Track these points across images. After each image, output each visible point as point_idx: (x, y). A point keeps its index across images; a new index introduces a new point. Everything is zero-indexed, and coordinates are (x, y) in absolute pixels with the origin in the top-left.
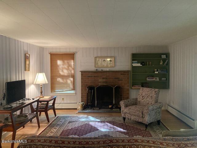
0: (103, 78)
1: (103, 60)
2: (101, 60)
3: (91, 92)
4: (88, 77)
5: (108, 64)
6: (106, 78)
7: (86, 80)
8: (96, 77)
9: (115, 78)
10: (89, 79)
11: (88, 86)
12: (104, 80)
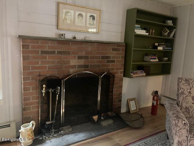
0: (80, 58)
1: (77, 13)
2: (72, 12)
3: (54, 94)
4: (43, 52)
5: (88, 25)
6: (86, 58)
7: (38, 63)
8: (64, 53)
9: (103, 58)
10: (45, 58)
11: (42, 78)
12: (82, 62)
